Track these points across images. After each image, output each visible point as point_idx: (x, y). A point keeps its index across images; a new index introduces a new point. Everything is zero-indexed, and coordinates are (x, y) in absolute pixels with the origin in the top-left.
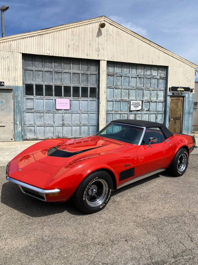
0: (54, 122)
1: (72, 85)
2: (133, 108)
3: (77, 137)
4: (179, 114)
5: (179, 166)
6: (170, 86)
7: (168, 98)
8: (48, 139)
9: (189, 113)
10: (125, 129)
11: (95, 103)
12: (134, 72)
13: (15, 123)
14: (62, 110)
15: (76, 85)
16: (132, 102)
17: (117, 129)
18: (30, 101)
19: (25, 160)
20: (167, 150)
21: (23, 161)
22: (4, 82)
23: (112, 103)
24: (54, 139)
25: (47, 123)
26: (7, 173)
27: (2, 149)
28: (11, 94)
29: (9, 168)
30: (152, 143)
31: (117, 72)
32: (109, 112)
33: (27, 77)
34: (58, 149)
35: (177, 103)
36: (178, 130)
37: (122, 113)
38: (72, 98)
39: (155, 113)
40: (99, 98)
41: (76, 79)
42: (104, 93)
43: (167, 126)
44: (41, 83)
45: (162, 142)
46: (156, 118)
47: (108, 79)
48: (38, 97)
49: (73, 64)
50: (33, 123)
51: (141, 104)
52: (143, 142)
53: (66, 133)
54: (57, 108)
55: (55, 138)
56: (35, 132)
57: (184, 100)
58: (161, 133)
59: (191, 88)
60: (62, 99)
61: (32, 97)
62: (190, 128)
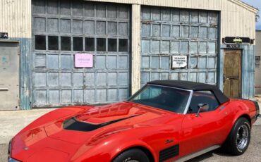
0: (72, 84)
1: (96, 36)
2: (175, 65)
3: (102, 103)
4: (236, 72)
5: (238, 141)
6: (223, 36)
7: (222, 51)
8: (64, 106)
9: (250, 71)
10: (165, 92)
11: (126, 59)
12: (176, 18)
13: (21, 86)
14: (82, 68)
15: (101, 36)
16: (174, 57)
17: (155, 93)
18: (41, 57)
19: (34, 135)
20: (221, 120)
21: (31, 136)
22: (7, 34)
23: (148, 58)
24: (72, 106)
25: (63, 85)
26: (9, 152)
27: (2, 121)
28: (16, 48)
29: (12, 146)
30: (202, 111)
31: (154, 19)
32: (145, 70)
33: (38, 27)
34: (77, 120)
35: (234, 57)
36: (236, 94)
37: (162, 71)
38: (95, 52)
39: (204, 70)
40: (130, 52)
41: (101, 29)
42: (137, 45)
43: (221, 88)
44: (56, 34)
45: (214, 109)
46: (207, 78)
47: (142, 28)
48: (52, 52)
49: (97, 9)
50: (44, 85)
51: (186, 59)
52: (190, 110)
53: (87, 98)
54: (77, 66)
55: (73, 104)
56: (47, 98)
57: (242, 53)
58: (213, 98)
59: (251, 38)
60: (83, 55)
61: (43, 52)
62: (251, 90)
